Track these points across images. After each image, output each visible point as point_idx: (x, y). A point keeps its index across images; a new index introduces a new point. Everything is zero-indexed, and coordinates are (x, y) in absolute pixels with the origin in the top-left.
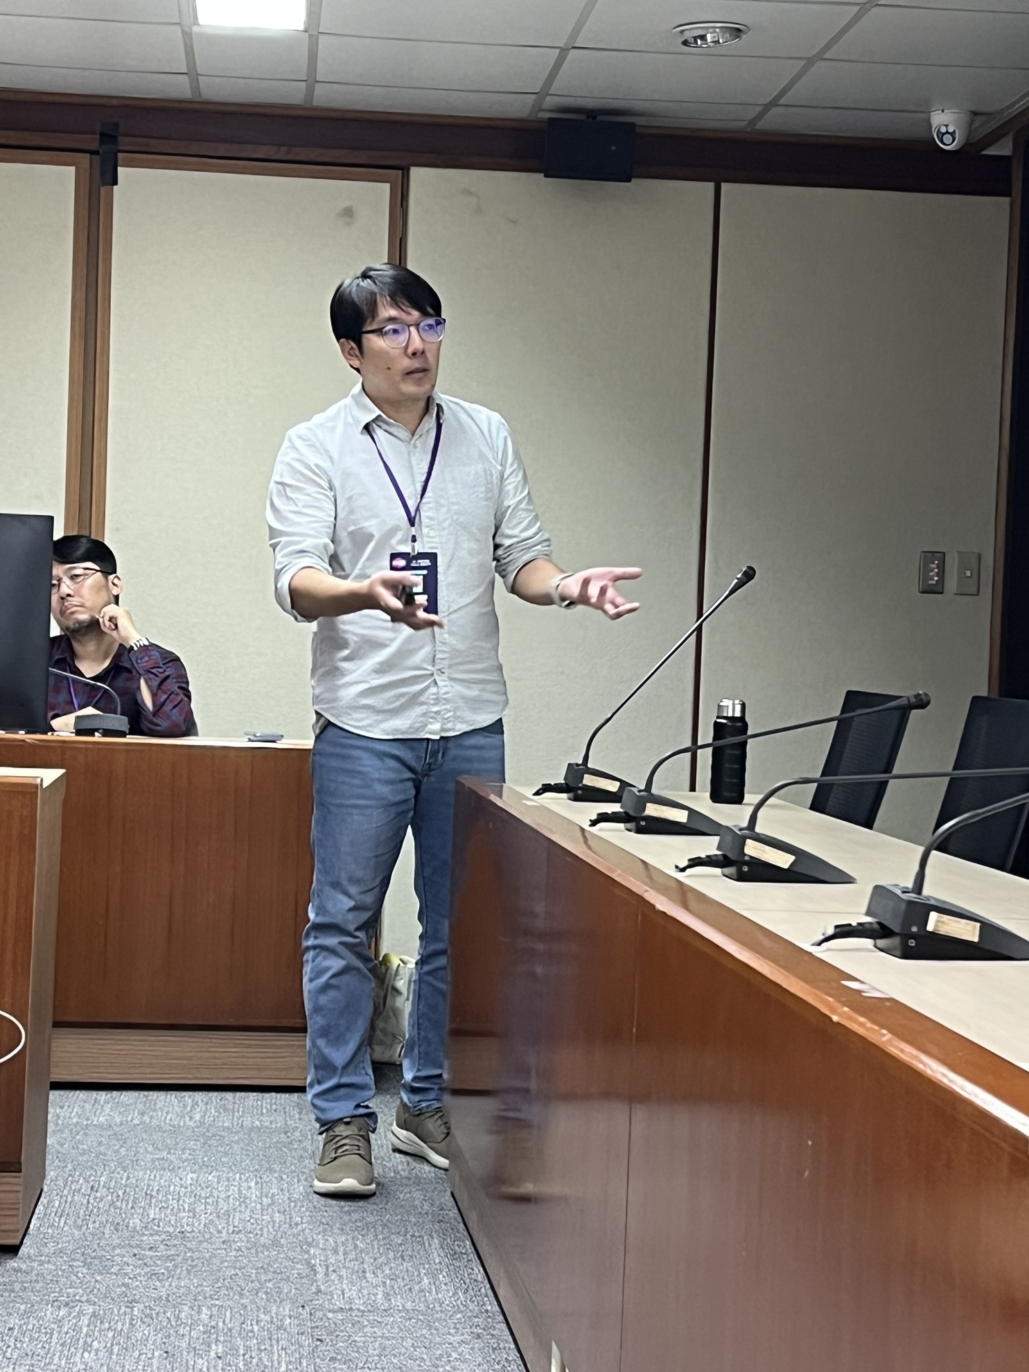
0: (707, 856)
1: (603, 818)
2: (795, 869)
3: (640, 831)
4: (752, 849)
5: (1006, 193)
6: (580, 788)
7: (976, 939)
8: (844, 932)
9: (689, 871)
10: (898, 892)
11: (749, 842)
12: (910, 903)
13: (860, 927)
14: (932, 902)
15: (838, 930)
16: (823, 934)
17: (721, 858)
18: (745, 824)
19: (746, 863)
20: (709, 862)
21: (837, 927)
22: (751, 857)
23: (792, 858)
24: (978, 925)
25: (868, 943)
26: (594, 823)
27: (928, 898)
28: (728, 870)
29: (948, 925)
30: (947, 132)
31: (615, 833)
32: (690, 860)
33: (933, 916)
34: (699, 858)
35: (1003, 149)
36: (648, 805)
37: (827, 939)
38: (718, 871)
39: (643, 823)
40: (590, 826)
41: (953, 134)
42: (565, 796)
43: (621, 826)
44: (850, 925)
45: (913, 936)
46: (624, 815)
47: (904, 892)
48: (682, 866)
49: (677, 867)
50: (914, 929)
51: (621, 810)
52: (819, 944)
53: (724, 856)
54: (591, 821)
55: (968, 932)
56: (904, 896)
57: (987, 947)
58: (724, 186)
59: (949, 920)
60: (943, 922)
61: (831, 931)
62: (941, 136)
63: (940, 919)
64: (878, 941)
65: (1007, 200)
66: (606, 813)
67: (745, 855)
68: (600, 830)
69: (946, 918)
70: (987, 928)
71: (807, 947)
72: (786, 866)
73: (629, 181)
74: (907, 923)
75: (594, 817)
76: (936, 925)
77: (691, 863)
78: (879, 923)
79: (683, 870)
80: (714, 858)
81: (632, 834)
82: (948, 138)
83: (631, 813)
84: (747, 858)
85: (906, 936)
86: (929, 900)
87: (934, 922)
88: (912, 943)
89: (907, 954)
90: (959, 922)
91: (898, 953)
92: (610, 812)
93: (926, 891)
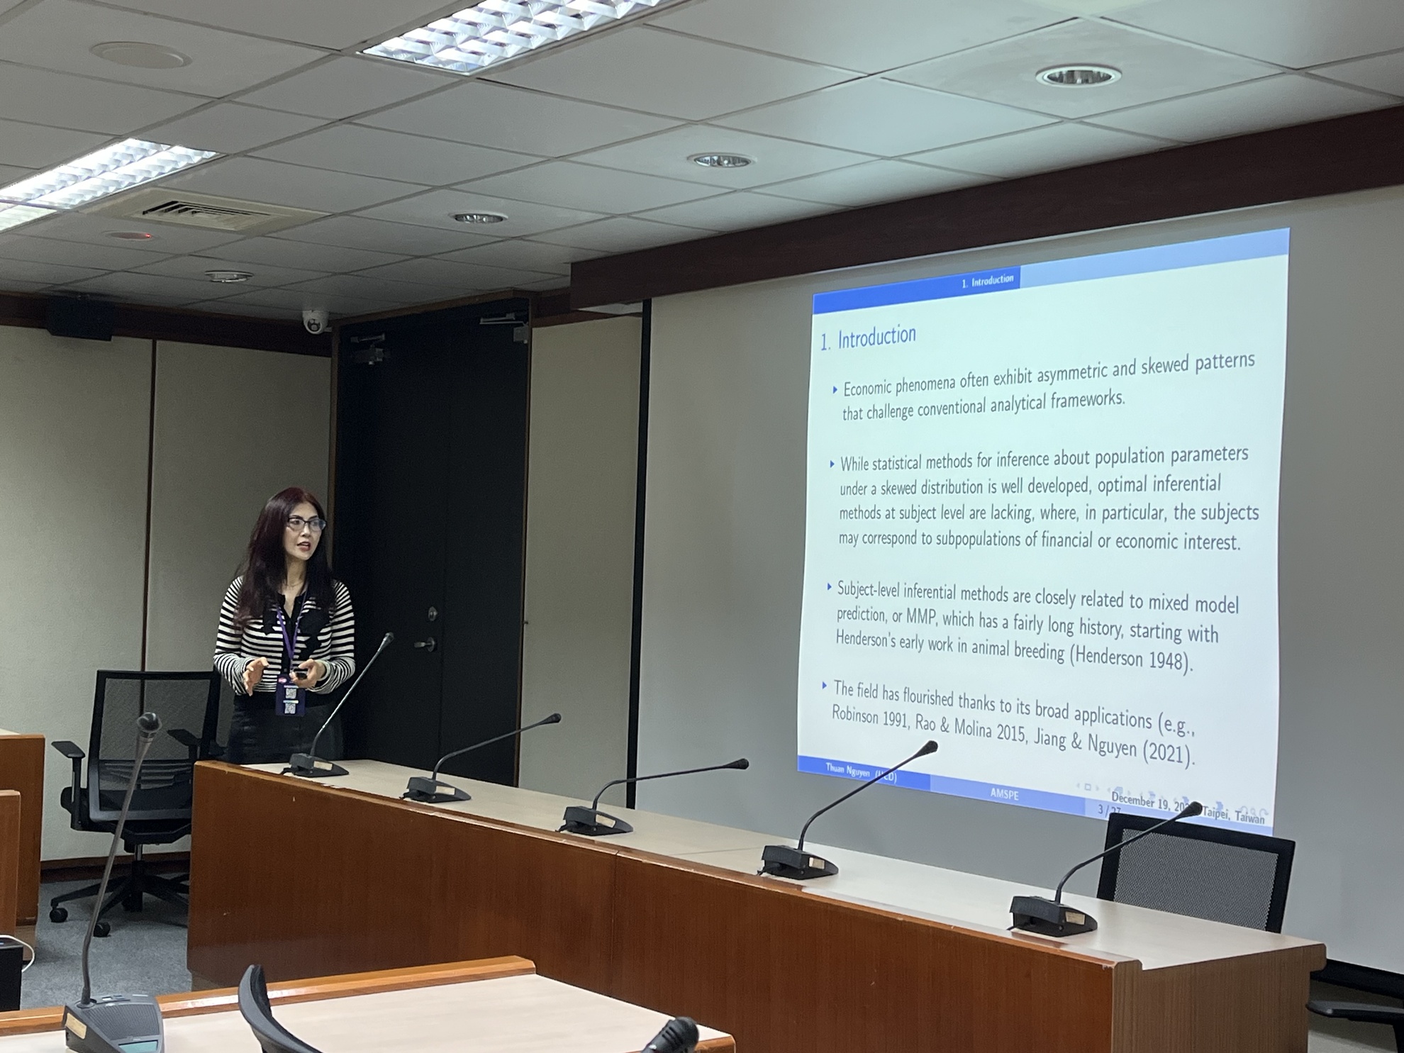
1: (406, 795)
2: (615, 827)
3: (431, 802)
4: (600, 820)
5: (330, 356)
7: (823, 868)
11: (597, 816)
12: (803, 855)
19: (596, 827)
22: (598, 824)
23: (614, 822)
24: (823, 862)
29: (814, 863)
30: (314, 324)
36: (437, 787)
41: (318, 325)
45: (803, 870)
50: (804, 866)
55: (820, 865)
56: (797, 852)
57: (824, 871)
58: (159, 342)
61: (761, 870)
62: (310, 325)
63: (812, 860)
65: (330, 359)
67: (596, 823)
72: (612, 827)
73: (110, 340)
74: (801, 865)
77: (561, 828)
78: (781, 864)
82: (314, 327)
85: (800, 870)
86: (805, 853)
87: (810, 862)
88: (802, 873)
90: (818, 862)
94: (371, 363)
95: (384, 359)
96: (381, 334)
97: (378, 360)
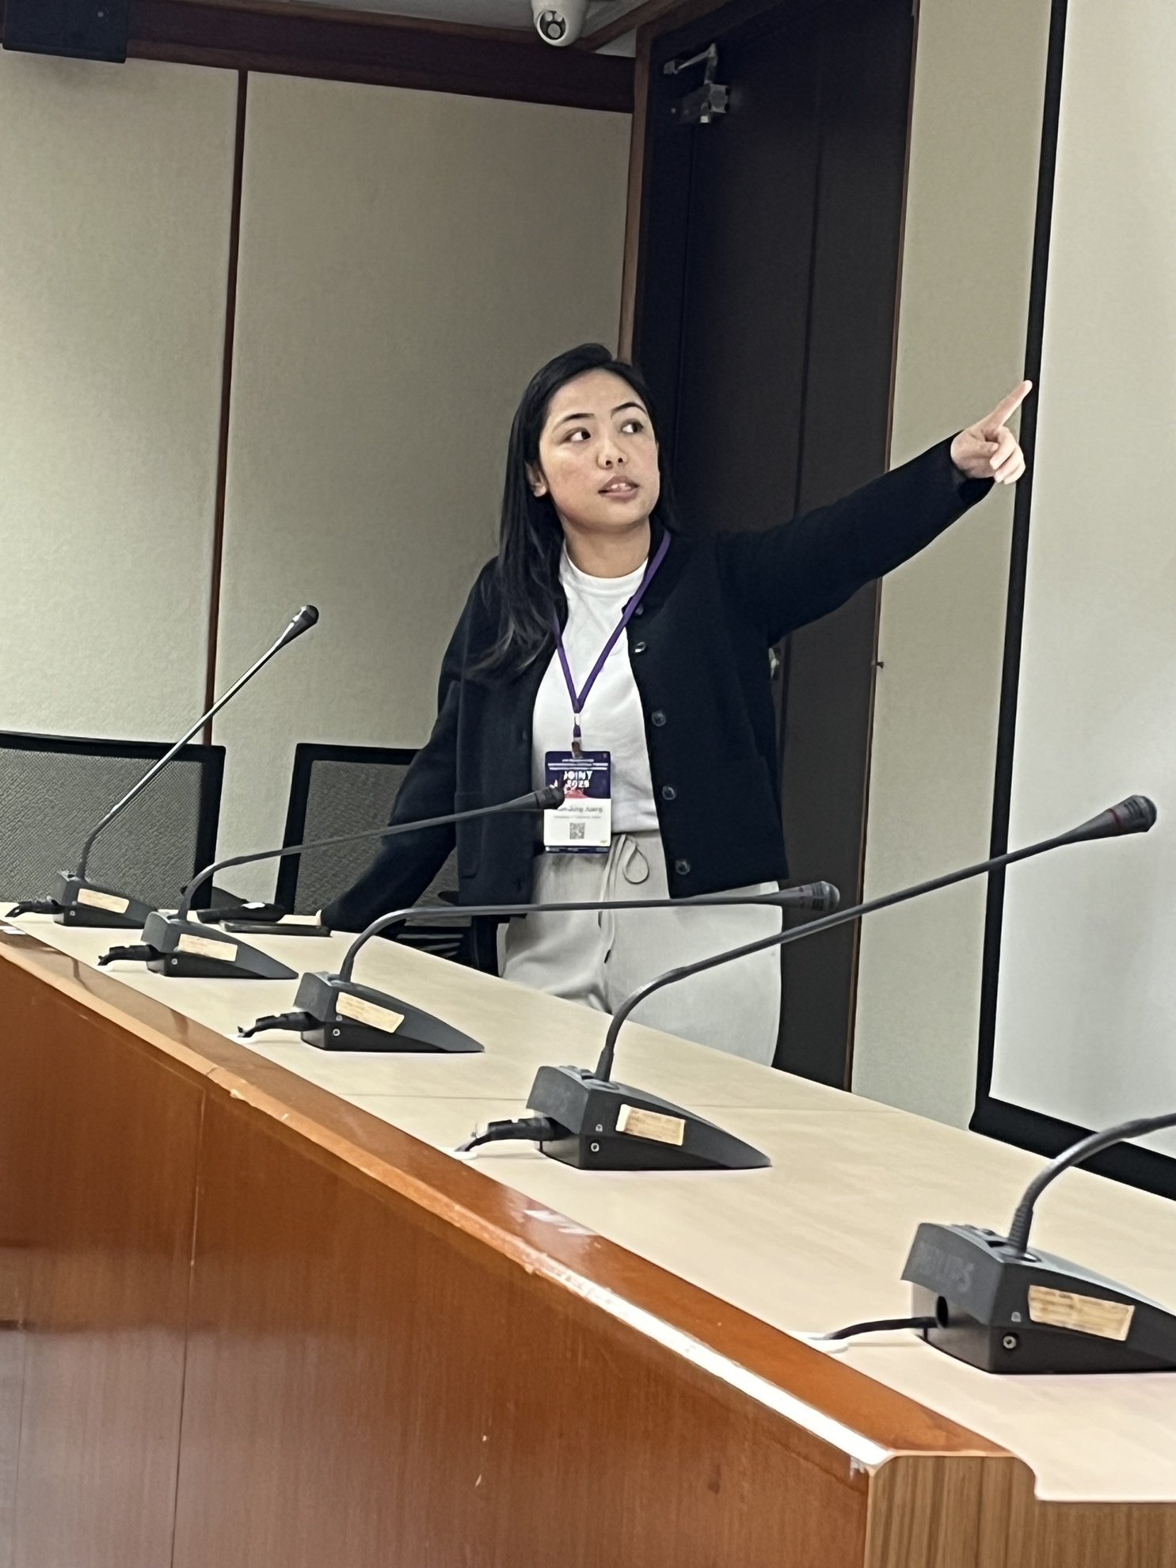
0: (283, 1015)
1: (118, 953)
2: (405, 1033)
3: (170, 972)
4: (347, 1006)
5: (628, 108)
6: (74, 908)
7: (680, 1143)
8: (502, 1131)
9: (257, 1035)
10: (578, 1077)
11: (342, 995)
12: (594, 1093)
13: (523, 1125)
14: (622, 1091)
15: (494, 1129)
16: (474, 1135)
17: (302, 1017)
18: (337, 971)
19: (338, 1025)
20: (285, 1022)
21: (491, 1125)
22: (344, 1017)
23: (400, 1018)
24: (683, 1122)
25: (529, 1146)
26: (105, 961)
27: (617, 1086)
28: (308, 1034)
29: (644, 1122)
30: (554, 22)
31: (136, 974)
32: (259, 1020)
33: (625, 1110)
34: (272, 1017)
35: (623, 48)
36: (183, 937)
37: (479, 1142)
38: (295, 1035)
39: (175, 962)
40: (100, 964)
41: (561, 24)
42: (50, 917)
43: (142, 965)
44: (509, 1122)
45: (597, 1139)
46: (147, 949)
47: (584, 1078)
48: (247, 1028)
49: (241, 1030)
50: (599, 1129)
51: (144, 944)
52: (468, 1149)
53: (307, 1014)
54: (100, 957)
55: (671, 1132)
56: (586, 1083)
57: (691, 1152)
58: (252, 77)
59: (645, 1115)
60: (638, 1119)
61: (483, 1131)
62: (545, 25)
63: (634, 1114)
64: (544, 1143)
65: (629, 116)
66: (122, 947)
67: (337, 1014)
68: (114, 971)
69: (641, 1112)
70: (694, 1126)
71: (450, 1151)
72: (392, 1030)
73: (123, 61)
74: (588, 1121)
75: (106, 953)
76: (628, 1124)
77: (260, 1024)
78: (550, 1120)
79: (249, 1034)
80: (291, 1018)
81: (160, 977)
82: (554, 29)
83: (159, 948)
84: (339, 1019)
85: (588, 1138)
86: (618, 1089)
87: (626, 1118)
88: (595, 1148)
89: (590, 1163)
90: (659, 1119)
91: (576, 1160)
92: (127, 946)
93: (613, 1077)
94: (705, 119)
95: (727, 107)
96: (706, 47)
97: (714, 109)
